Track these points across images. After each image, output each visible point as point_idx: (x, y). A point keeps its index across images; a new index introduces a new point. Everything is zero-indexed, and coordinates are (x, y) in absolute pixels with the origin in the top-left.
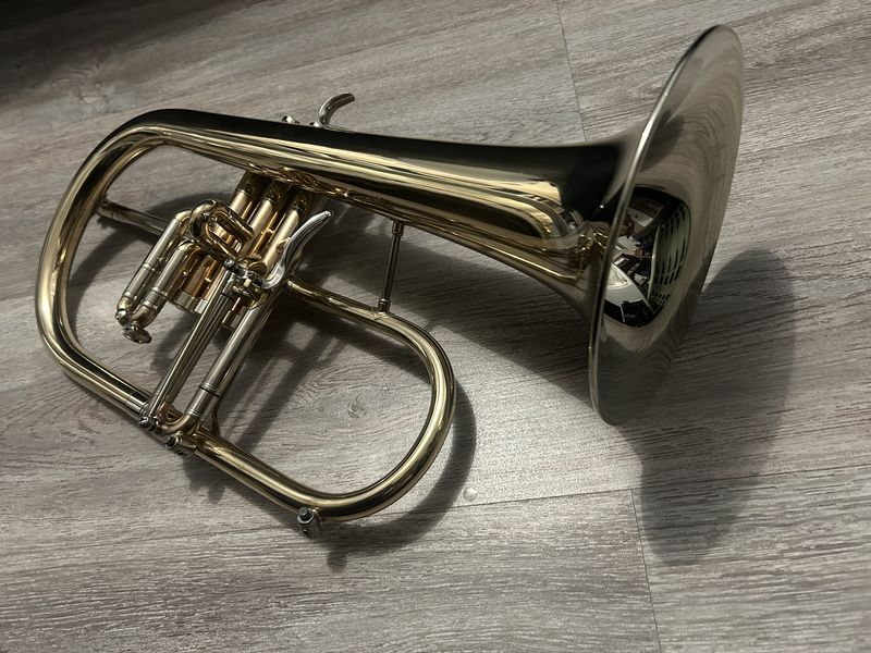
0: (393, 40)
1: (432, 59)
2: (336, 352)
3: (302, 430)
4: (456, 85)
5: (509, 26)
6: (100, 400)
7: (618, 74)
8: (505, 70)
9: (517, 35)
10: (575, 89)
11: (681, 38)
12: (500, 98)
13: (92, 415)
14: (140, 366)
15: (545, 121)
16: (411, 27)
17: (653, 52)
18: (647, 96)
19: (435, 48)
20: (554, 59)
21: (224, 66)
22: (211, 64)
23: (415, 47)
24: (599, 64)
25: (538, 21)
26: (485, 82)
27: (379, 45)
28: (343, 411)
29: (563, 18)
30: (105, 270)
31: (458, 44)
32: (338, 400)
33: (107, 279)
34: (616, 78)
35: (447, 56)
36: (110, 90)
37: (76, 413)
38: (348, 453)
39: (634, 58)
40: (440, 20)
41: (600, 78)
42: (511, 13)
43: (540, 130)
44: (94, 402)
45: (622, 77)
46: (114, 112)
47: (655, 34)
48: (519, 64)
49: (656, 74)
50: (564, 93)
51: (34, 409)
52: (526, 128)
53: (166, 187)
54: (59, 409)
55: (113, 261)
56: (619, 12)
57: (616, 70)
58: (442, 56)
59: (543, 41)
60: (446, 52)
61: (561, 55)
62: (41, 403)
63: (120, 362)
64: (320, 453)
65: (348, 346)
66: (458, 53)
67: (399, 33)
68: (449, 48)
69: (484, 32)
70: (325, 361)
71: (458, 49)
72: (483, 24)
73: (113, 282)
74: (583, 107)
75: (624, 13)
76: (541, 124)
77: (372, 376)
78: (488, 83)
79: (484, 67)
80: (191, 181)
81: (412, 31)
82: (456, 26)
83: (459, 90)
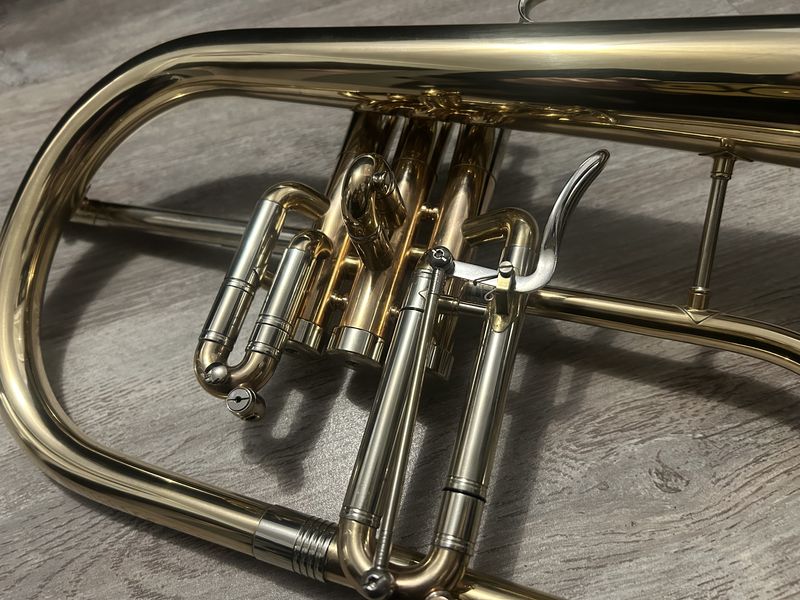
2: (577, 388)
3: (587, 528)
6: (163, 532)
13: (153, 566)
14: (220, 460)
21: (199, 14)
22: (178, 12)
28: (645, 485)
30: (95, 307)
32: (626, 468)
33: (104, 321)
36: (21, 56)
37: (116, 567)
38: (694, 557)
44: (147, 540)
46: (36, 82)
51: (23, 571)
53: (164, 173)
54: (78, 564)
55: (105, 290)
62: (36, 558)
63: (180, 457)
64: (644, 564)
65: (595, 375)
70: (569, 404)
73: (118, 324)
77: (664, 419)
80: (204, 162)
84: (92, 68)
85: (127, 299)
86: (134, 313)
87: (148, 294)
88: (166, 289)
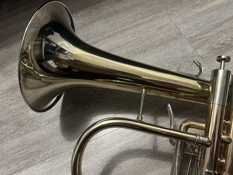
0: (110, 36)
1: (130, 42)
4: (145, 51)
5: (153, 25)
7: (205, 39)
8: (161, 43)
9: (159, 29)
10: (192, 47)
11: (220, 23)
12: (165, 55)
15: (188, 61)
16: (114, 30)
17: (213, 29)
18: (221, 46)
19: (129, 37)
20: (178, 36)
23: (120, 38)
24: (196, 36)
25: (164, 22)
26: (156, 48)
27: (105, 39)
29: (173, 20)
31: (137, 34)
34: (205, 41)
35: (135, 40)
39: (208, 32)
40: (125, 26)
41: (199, 42)
42: (151, 20)
43: (188, 65)
45: (208, 40)
47: (210, 22)
48: (166, 40)
49: (219, 38)
50: (190, 50)
52: (182, 65)
56: (192, 15)
57: (204, 38)
58: (133, 40)
59: (170, 29)
60: (134, 38)
61: (180, 34)
66: (139, 38)
67: (111, 33)
68: (134, 37)
69: (145, 28)
71: (138, 36)
72: (143, 26)
74: (200, 54)
75: (194, 15)
76: (187, 63)
78: (158, 49)
79: (152, 43)
81: (116, 31)
82: (133, 27)
83: (147, 53)
84: (12, 77)
85: (33, 159)
86: (36, 164)
87: (38, 157)
88: (43, 155)
